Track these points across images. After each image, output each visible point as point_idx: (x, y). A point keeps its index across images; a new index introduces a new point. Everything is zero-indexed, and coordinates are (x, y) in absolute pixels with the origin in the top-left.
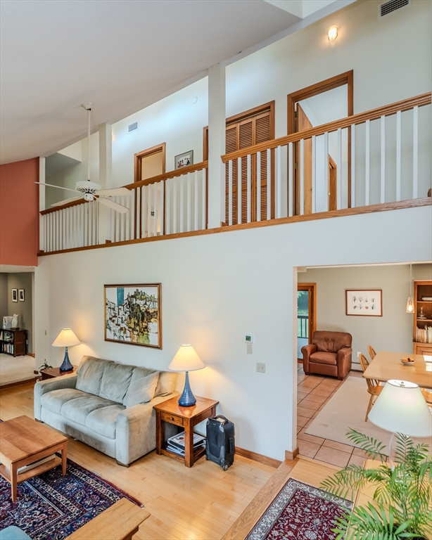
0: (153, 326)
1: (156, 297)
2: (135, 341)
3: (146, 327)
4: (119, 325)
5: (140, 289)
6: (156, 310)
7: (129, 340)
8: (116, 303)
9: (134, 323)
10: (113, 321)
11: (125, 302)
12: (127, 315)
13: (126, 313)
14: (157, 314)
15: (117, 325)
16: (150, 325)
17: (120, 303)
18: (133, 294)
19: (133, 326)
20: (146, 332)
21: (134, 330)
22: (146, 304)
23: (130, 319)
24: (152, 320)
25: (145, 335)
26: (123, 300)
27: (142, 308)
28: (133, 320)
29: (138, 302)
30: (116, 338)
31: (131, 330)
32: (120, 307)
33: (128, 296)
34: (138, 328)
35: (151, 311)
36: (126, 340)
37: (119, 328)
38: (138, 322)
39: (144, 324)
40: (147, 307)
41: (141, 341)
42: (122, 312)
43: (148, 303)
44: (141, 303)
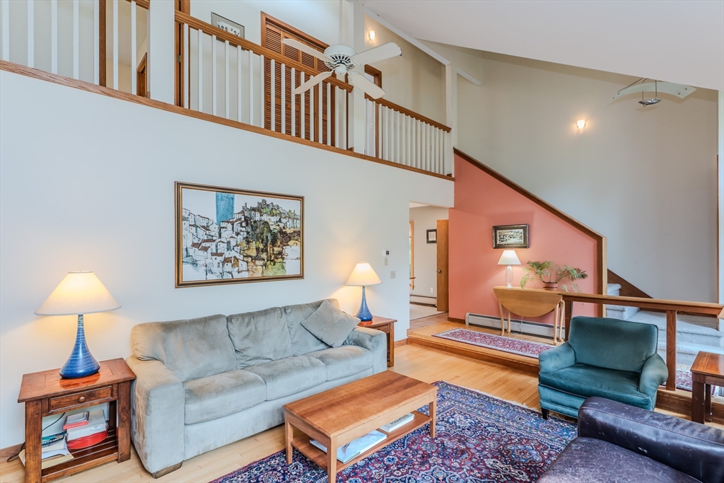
0: (292, 250)
1: (298, 213)
2: (258, 275)
3: (280, 253)
4: (221, 255)
5: (269, 200)
6: (297, 230)
7: (245, 275)
8: (214, 217)
9: (257, 249)
10: (206, 249)
11: (237, 217)
12: (240, 237)
13: (238, 234)
14: (299, 234)
15: (213, 254)
16: (287, 250)
17: (225, 217)
18: (255, 205)
19: (254, 253)
20: (280, 260)
21: (254, 259)
22: (280, 221)
23: (248, 242)
24: (290, 243)
25: (277, 265)
26: (232, 213)
27: (272, 228)
28: (253, 245)
29: (265, 218)
30: (211, 277)
31: (250, 259)
32: (223, 225)
33: (245, 209)
34: (264, 256)
35: (288, 231)
36: (236, 276)
37: (221, 259)
38: (266, 245)
39: (276, 249)
40: (282, 225)
41: (270, 273)
42: (227, 234)
43: (283, 220)
44: (272, 220)
